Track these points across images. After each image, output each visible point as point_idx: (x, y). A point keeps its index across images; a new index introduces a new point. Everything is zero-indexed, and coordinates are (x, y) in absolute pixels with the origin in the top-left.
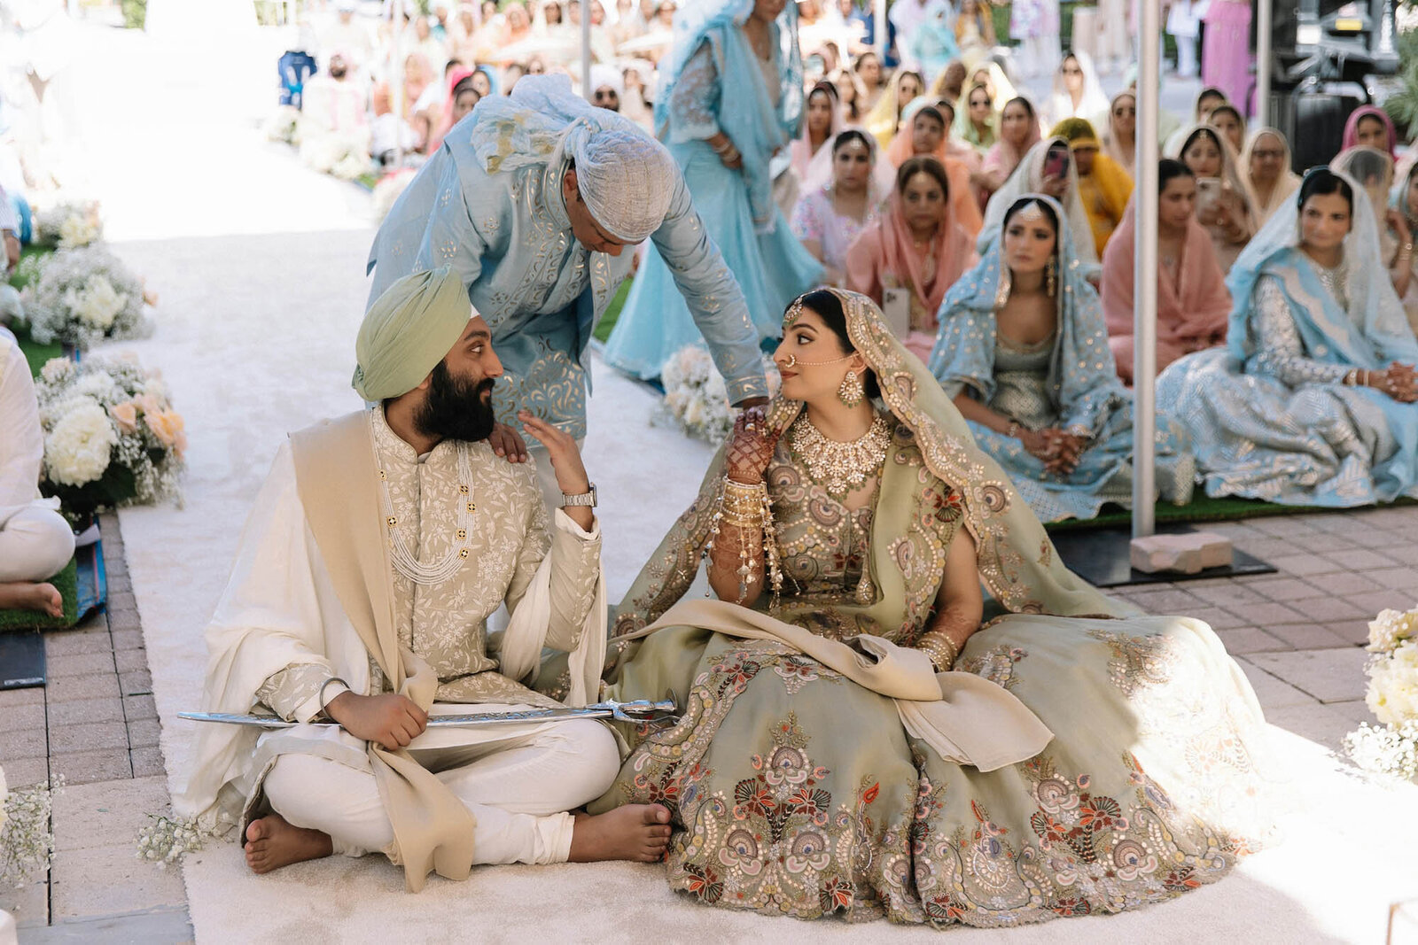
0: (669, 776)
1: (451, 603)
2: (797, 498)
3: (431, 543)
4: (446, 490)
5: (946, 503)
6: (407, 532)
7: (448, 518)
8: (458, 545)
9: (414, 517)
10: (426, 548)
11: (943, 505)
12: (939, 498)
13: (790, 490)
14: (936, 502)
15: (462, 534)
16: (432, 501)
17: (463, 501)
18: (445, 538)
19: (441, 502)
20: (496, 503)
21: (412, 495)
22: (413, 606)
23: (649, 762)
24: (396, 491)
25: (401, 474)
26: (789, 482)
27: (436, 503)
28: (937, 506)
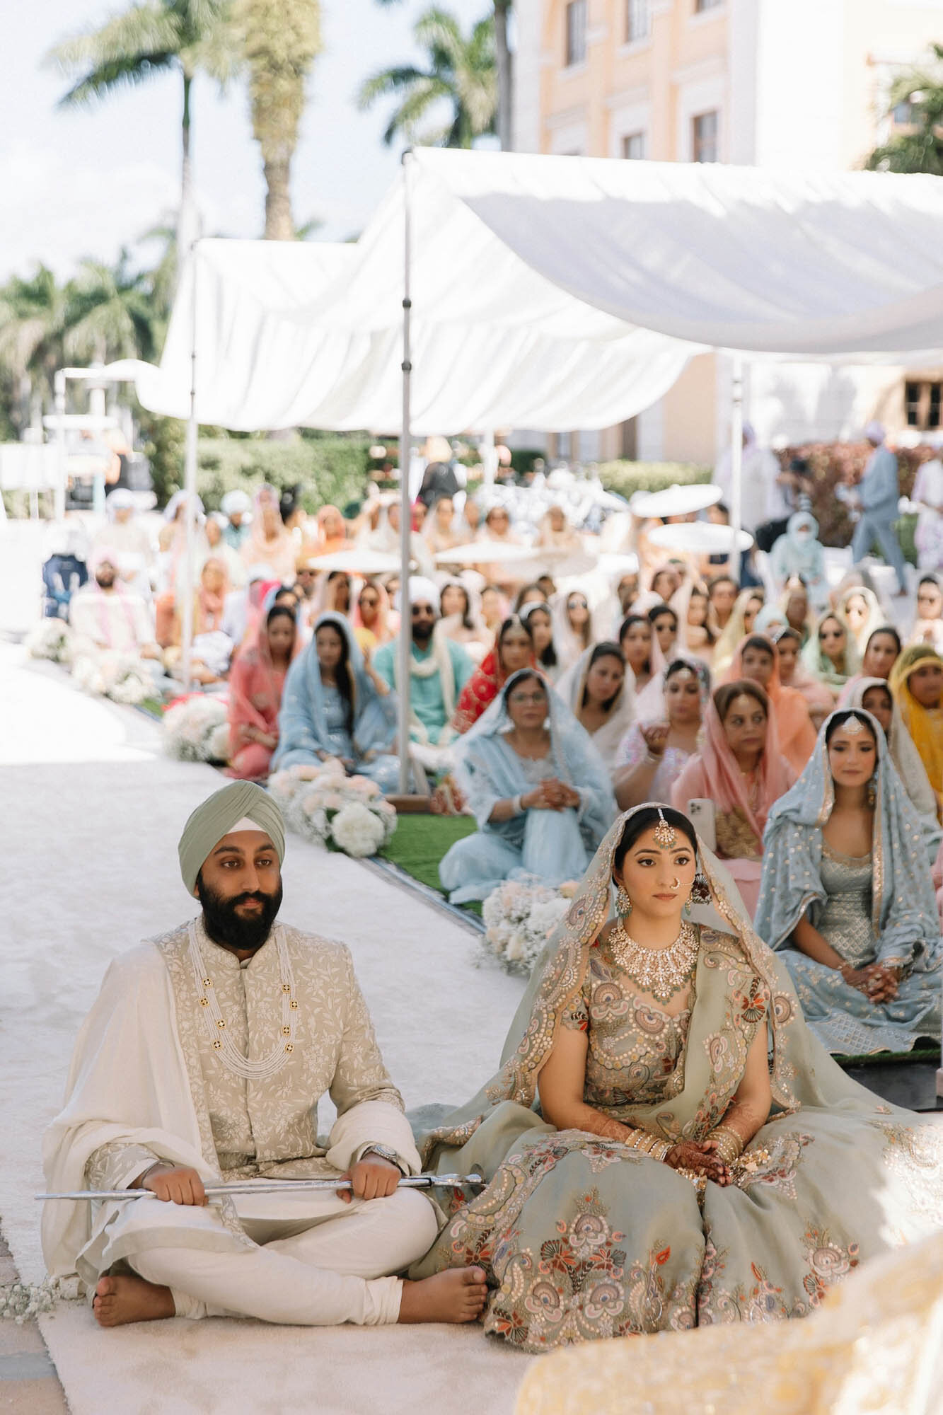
0: (483, 1241)
1: (279, 1093)
2: (622, 1011)
3: (259, 1042)
4: (269, 991)
5: (752, 1005)
6: (236, 1033)
7: (272, 1017)
8: (283, 1041)
9: (241, 1019)
10: (255, 1047)
11: (749, 1006)
12: (746, 1000)
13: (614, 1005)
14: (743, 1003)
15: (286, 1031)
16: (257, 1002)
17: (286, 1000)
18: (271, 1036)
19: (265, 1002)
20: (316, 1000)
21: (237, 998)
22: (246, 1099)
23: (465, 1229)
24: (222, 995)
25: (226, 981)
26: (612, 998)
27: (261, 1004)
28: (744, 1007)
